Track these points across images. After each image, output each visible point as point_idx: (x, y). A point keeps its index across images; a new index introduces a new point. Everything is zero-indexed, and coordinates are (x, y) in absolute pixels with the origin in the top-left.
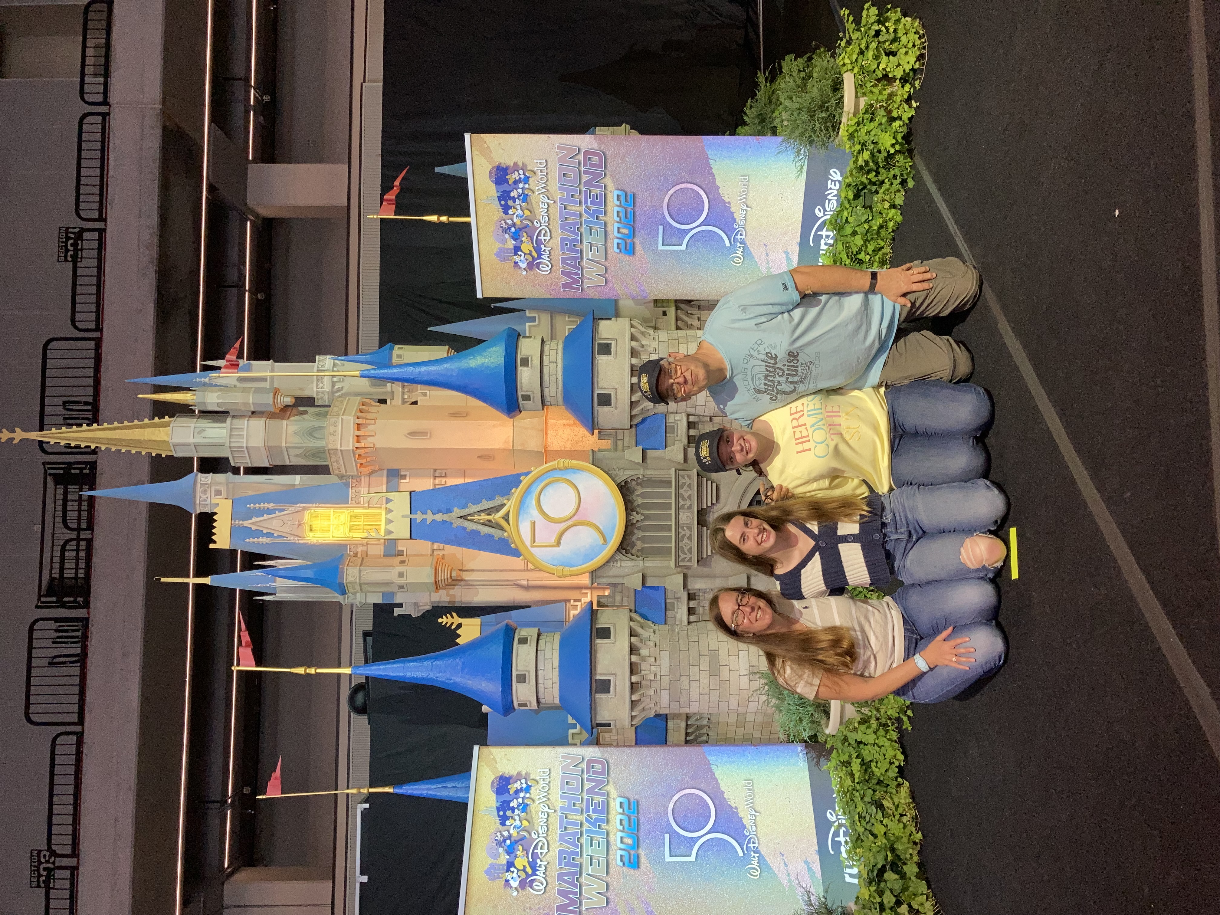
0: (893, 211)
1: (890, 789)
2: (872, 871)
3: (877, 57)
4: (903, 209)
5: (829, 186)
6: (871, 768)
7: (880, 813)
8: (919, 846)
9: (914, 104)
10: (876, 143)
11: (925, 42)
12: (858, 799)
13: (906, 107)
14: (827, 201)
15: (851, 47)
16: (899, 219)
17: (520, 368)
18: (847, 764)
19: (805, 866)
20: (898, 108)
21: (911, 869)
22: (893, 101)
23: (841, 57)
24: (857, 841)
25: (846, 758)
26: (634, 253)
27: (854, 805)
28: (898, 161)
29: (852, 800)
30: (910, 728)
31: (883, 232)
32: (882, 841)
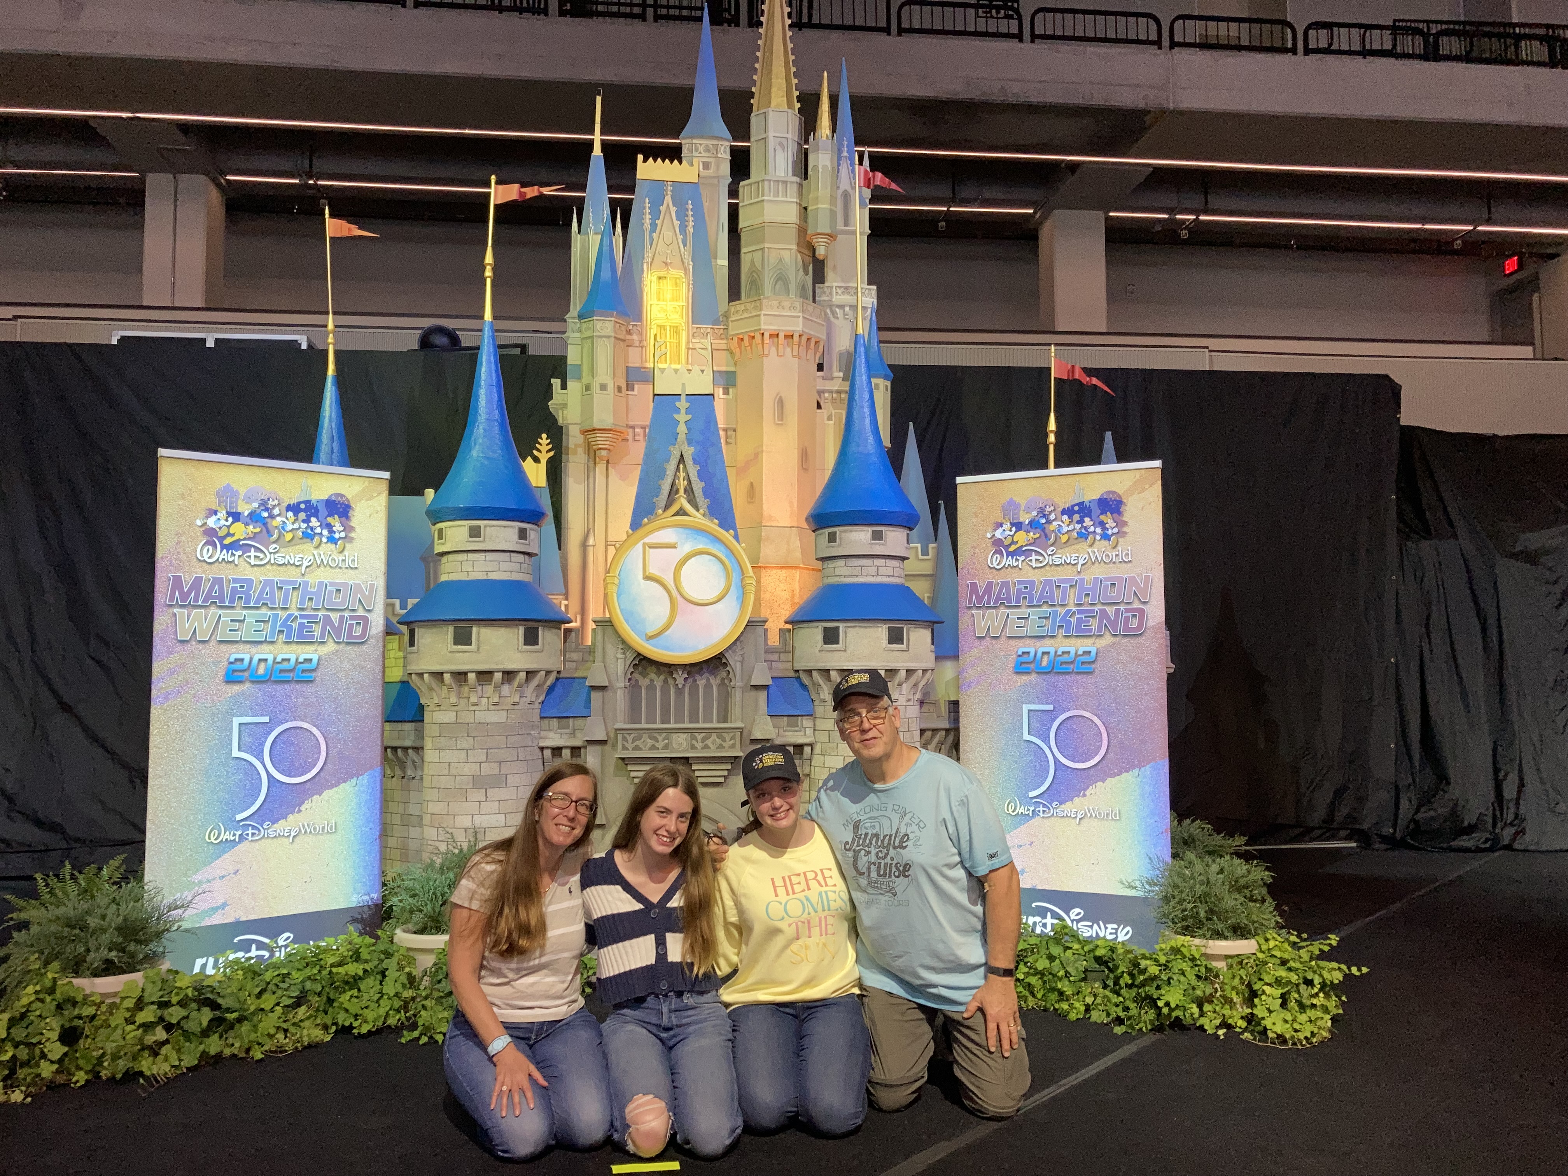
0: (1083, 1009)
1: (321, 1015)
2: (212, 992)
3: (1278, 982)
4: (1084, 1022)
5: (1110, 926)
6: (350, 989)
7: (289, 1002)
8: (244, 1055)
9: (1221, 1032)
10: (1170, 983)
11: (1302, 1045)
12: (308, 972)
13: (1217, 1022)
14: (1090, 924)
15: (1290, 949)
16: (1073, 1016)
17: (869, 529)
18: (356, 957)
19: (220, 902)
20: (1214, 1012)
21: (214, 1045)
22: (1223, 1005)
23: (1276, 936)
24: (252, 972)
25: (365, 955)
26: (1017, 673)
27: (301, 967)
28: (1146, 1012)
29: (307, 965)
30: (403, 1040)
31: (1054, 996)
32: (252, 1005)
